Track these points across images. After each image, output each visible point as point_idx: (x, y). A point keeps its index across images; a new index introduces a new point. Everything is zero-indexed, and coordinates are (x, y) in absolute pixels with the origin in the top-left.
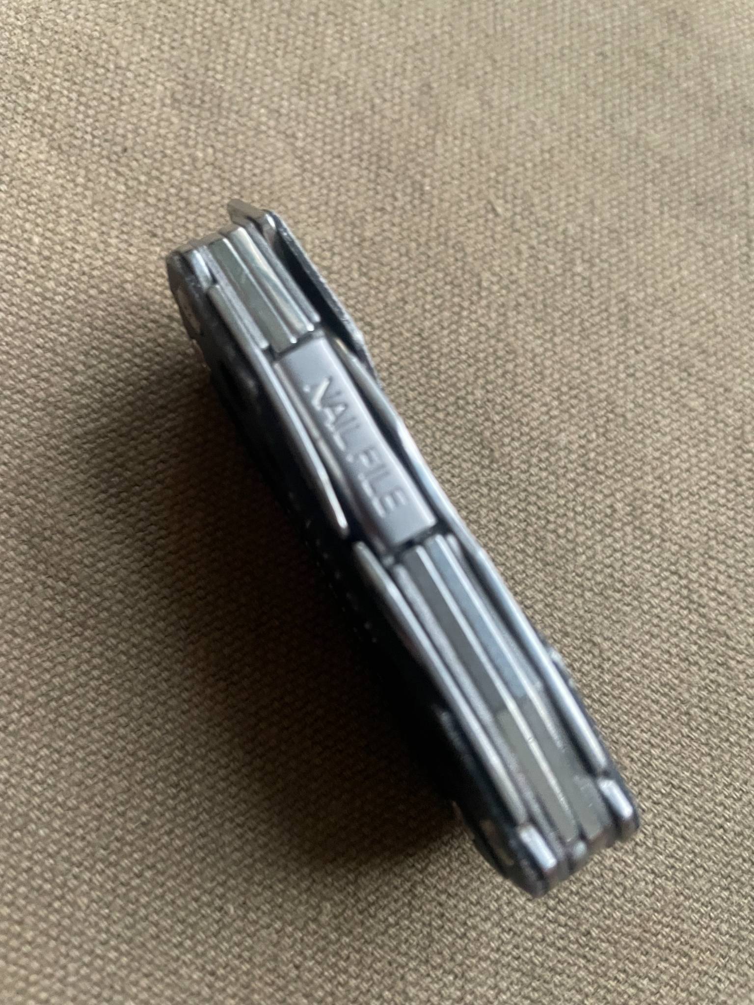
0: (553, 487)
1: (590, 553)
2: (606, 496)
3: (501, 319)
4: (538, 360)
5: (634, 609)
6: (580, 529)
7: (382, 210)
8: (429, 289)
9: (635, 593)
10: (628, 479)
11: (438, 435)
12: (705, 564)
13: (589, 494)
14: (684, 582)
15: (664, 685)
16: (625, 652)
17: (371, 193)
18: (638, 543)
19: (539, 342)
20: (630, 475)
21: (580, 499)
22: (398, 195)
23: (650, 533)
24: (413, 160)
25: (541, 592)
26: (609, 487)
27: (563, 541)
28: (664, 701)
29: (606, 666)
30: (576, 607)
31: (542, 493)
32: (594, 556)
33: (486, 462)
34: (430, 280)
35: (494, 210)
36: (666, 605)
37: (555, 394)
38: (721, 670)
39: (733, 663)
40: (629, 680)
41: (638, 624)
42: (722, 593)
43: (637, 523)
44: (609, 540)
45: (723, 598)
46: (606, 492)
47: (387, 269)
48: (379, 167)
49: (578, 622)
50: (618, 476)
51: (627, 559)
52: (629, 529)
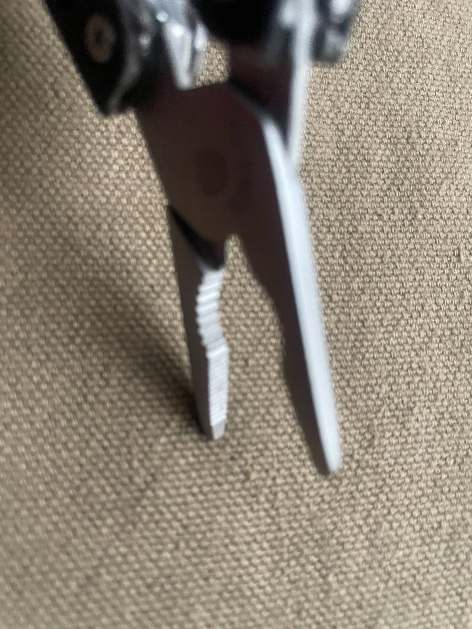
0: (405, 487)
1: (407, 551)
2: (439, 513)
3: (426, 340)
4: (438, 384)
5: (418, 609)
6: (410, 529)
7: (380, 215)
8: (385, 291)
9: (425, 598)
10: (460, 508)
13: (429, 505)
17: (378, 199)
18: (444, 560)
19: (445, 371)
20: (464, 505)
21: (420, 506)
22: (396, 211)
23: (457, 556)
24: (419, 190)
25: (358, 565)
26: (445, 507)
27: (393, 533)
30: (378, 589)
31: (396, 488)
32: (409, 556)
33: (366, 444)
34: (389, 285)
35: (459, 255)
36: (442, 616)
37: (438, 416)
43: (451, 544)
44: (426, 548)
46: (441, 510)
47: (362, 261)
48: (393, 184)
49: (373, 602)
50: (455, 502)
51: (431, 569)
52: (443, 546)
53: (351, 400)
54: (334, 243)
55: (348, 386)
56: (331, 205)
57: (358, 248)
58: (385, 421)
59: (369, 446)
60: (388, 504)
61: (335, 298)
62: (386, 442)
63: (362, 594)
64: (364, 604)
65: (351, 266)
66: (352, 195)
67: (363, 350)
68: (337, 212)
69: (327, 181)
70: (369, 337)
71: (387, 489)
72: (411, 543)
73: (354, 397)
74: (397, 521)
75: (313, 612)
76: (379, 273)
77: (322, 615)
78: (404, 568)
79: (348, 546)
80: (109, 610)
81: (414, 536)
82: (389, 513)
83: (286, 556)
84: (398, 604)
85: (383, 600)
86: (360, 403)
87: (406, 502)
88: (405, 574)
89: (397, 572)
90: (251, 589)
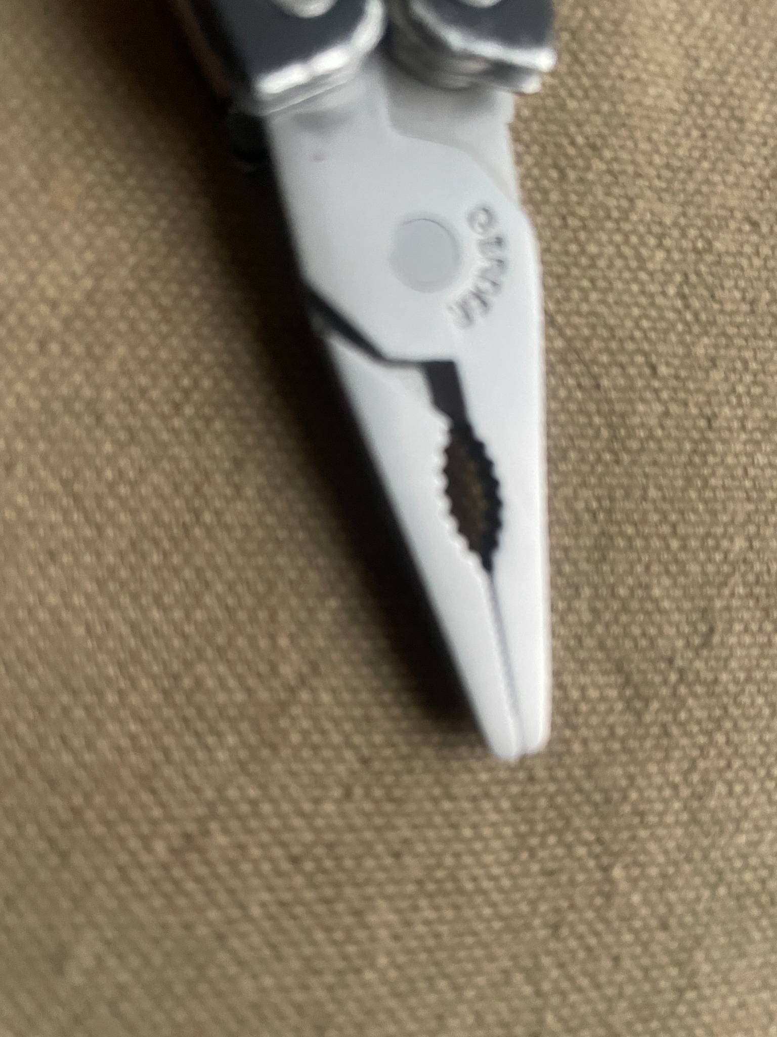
53: (676, 561)
54: (668, 267)
56: (667, 197)
57: (710, 279)
58: (735, 603)
60: (729, 751)
61: (663, 370)
63: (669, 905)
64: (673, 922)
65: (696, 315)
66: (707, 181)
67: (706, 471)
68: (677, 209)
69: (664, 149)
70: (719, 447)
74: (742, 781)
75: (581, 928)
76: (745, 331)
77: (597, 934)
79: (652, 819)
80: (223, 897)
81: (769, 810)
83: (540, 827)
84: (732, 926)
87: (761, 750)
89: (733, 870)
90: (474, 879)
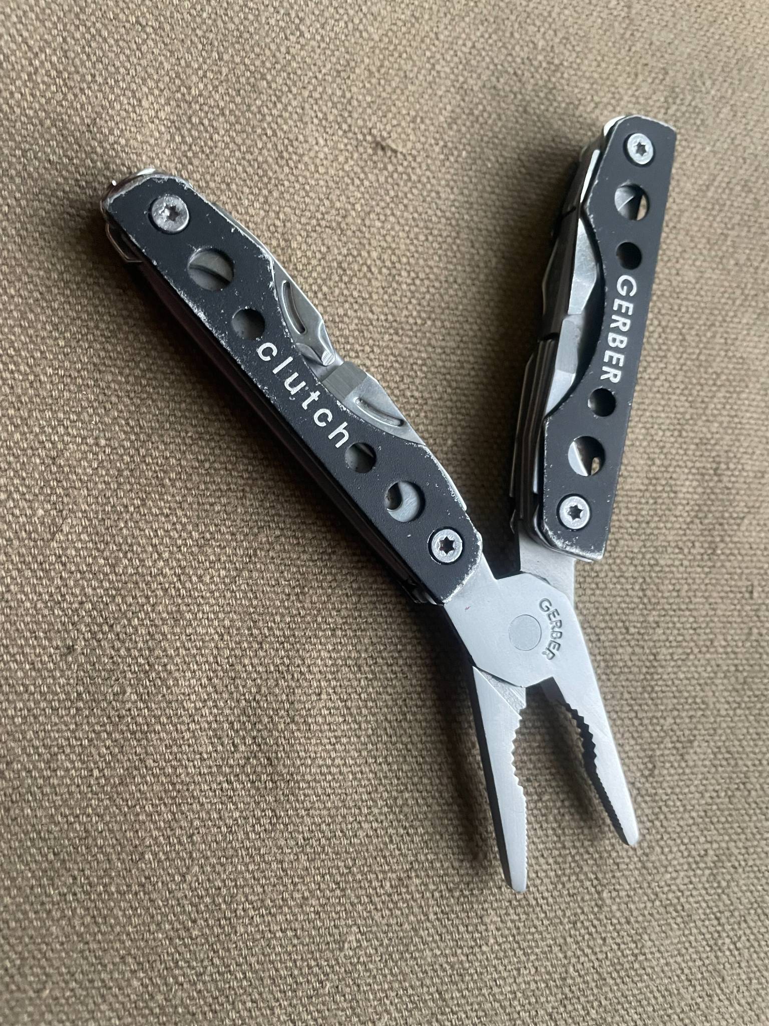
0: (679, 816)
1: (674, 875)
2: (707, 842)
3: (712, 675)
4: (719, 719)
5: (679, 929)
6: (679, 855)
7: (681, 549)
8: (678, 625)
9: (686, 919)
10: (727, 838)
11: (627, 735)
12: (739, 923)
13: (698, 833)
14: (719, 928)
15: (666, 990)
16: (658, 955)
17: (681, 532)
18: (707, 885)
19: (727, 706)
20: (729, 835)
21: (690, 834)
22: (697, 544)
23: (719, 882)
24: (721, 524)
25: (629, 884)
26: (712, 836)
27: (663, 857)
28: (661, 1000)
29: (641, 958)
30: (645, 908)
31: (670, 816)
32: (675, 879)
33: (647, 773)
34: (683, 619)
35: (751, 592)
36: (700, 937)
37: (716, 750)
38: (706, 999)
39: (716, 999)
40: (648, 975)
41: (676, 941)
42: (738, 949)
43: (715, 871)
44: (691, 873)
45: (736, 953)
46: (709, 839)
47: (660, 595)
48: (696, 516)
49: (640, 919)
50: (722, 831)
51: (695, 893)
52: (707, 872)
53: (637, 731)
54: (636, 574)
55: (636, 717)
56: (636, 537)
57: (657, 581)
58: (666, 752)
59: (650, 775)
60: (662, 830)
61: (632, 630)
62: (665, 772)
63: (631, 911)
64: (632, 920)
65: (649, 599)
66: (657, 528)
67: (653, 683)
68: (641, 544)
70: (660, 670)
71: (662, 817)
72: (678, 868)
73: (641, 728)
74: (669, 846)
75: (587, 924)
76: (675, 607)
77: (595, 927)
78: (670, 890)
79: (623, 866)
81: (682, 861)
82: (662, 838)
83: (568, 871)
84: (662, 922)
85: (649, 917)
86: (646, 734)
87: (678, 829)
88: (670, 895)
89: (663, 893)
90: (536, 899)
